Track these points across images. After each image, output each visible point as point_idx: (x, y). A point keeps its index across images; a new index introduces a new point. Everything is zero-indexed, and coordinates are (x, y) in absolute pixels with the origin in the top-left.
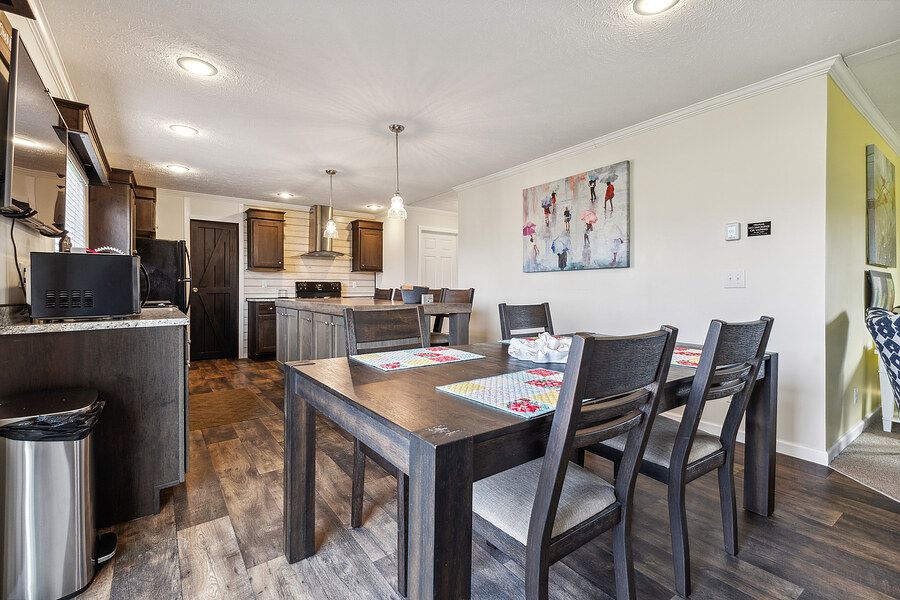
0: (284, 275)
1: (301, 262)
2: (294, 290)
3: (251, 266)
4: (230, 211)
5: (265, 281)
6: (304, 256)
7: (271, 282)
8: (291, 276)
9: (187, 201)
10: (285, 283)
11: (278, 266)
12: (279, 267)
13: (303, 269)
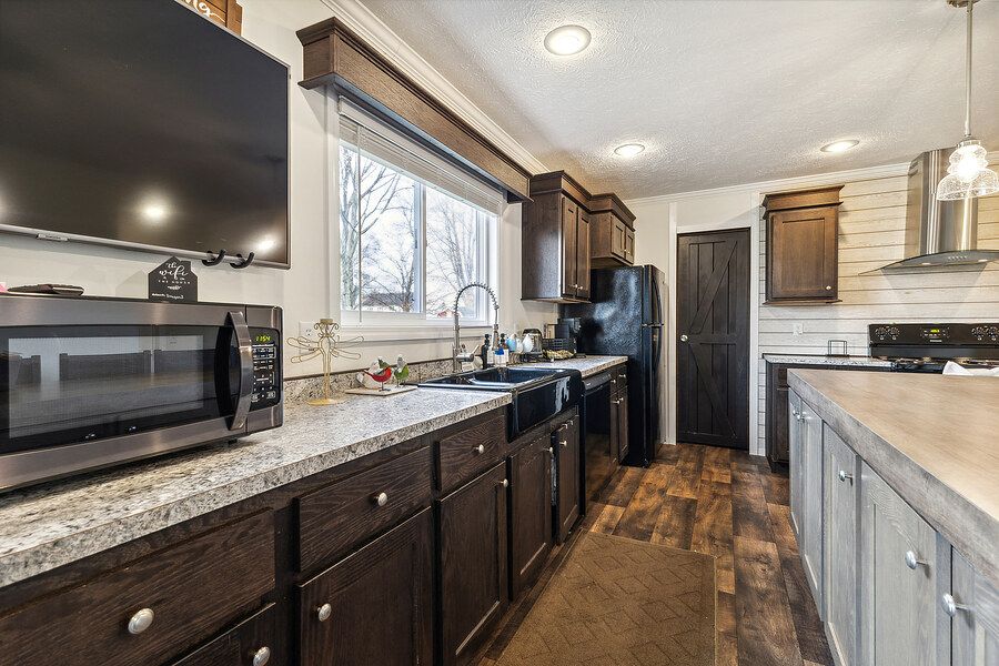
0: (841, 311)
1: (885, 281)
2: (865, 341)
3: (773, 299)
4: (738, 207)
5: (800, 324)
6: (890, 269)
7: (813, 326)
8: (858, 312)
9: (673, 207)
10: (842, 327)
11: (825, 294)
12: (830, 298)
13: (893, 296)
